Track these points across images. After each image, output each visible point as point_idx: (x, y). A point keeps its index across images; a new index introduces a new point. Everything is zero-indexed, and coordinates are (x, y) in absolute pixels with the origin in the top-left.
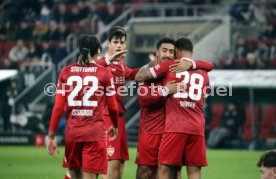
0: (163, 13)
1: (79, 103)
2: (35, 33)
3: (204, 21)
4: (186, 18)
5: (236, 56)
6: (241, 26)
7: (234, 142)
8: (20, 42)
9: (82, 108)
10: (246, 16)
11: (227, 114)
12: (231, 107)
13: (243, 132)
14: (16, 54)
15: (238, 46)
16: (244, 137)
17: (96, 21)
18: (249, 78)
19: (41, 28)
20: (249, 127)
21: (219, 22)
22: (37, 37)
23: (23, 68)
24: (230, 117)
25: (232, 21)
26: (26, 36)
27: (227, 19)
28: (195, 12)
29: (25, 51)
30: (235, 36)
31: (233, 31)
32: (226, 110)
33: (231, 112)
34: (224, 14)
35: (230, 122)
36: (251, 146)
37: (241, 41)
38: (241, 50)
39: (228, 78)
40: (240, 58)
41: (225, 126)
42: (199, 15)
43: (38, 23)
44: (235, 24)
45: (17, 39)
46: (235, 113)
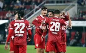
0: (56, 2)
1: (18, 32)
2: (14, 8)
3: (69, 5)
4: (63, 4)
5: (79, 16)
6: (81, 7)
7: (78, 44)
8: (9, 11)
9: (19, 34)
10: (83, 3)
11: (76, 35)
12: (77, 33)
13: (81, 41)
14: (8, 15)
15: (80, 13)
16: (81, 42)
17: (34, 5)
18: (83, 23)
19: (16, 7)
20: (83, 39)
21: (74, 5)
22: (15, 10)
23: (10, 19)
24: (77, 36)
25: (78, 5)
26: (11, 9)
27: (76, 4)
28: (66, 2)
29: (11, 14)
30: (79, 10)
31: (78, 8)
32: (76, 34)
33: (77, 35)
34: (75, 3)
35: (77, 38)
36: (84, 46)
37: (81, 12)
38: (81, 14)
39: (76, 24)
40: (80, 17)
41: (75, 39)
42: (67, 3)
43: (15, 5)
44: (79, 6)
45: (8, 10)
46: (78, 35)
